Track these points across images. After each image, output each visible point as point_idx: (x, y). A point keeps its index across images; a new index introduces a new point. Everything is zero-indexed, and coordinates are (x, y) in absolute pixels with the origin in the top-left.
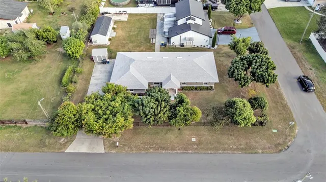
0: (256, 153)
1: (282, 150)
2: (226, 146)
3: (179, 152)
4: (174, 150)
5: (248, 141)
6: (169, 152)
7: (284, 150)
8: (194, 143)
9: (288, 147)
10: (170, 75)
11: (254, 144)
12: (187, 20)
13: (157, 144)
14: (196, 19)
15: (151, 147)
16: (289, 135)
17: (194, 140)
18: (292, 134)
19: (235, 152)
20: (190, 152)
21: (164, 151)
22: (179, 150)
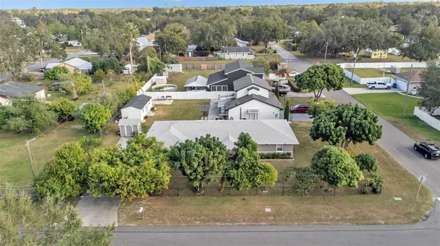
0: (374, 224)
1: (419, 220)
2: (323, 217)
3: (244, 224)
4: (236, 222)
5: (358, 211)
6: (228, 224)
7: (421, 220)
8: (268, 214)
9: (427, 217)
10: (228, 136)
11: (369, 214)
12: (248, 90)
13: (207, 216)
14: (261, 89)
15: (197, 218)
16: (423, 203)
17: (268, 210)
18: (428, 202)
19: (340, 223)
20: (264, 223)
21: (218, 224)
22: (244, 221)
